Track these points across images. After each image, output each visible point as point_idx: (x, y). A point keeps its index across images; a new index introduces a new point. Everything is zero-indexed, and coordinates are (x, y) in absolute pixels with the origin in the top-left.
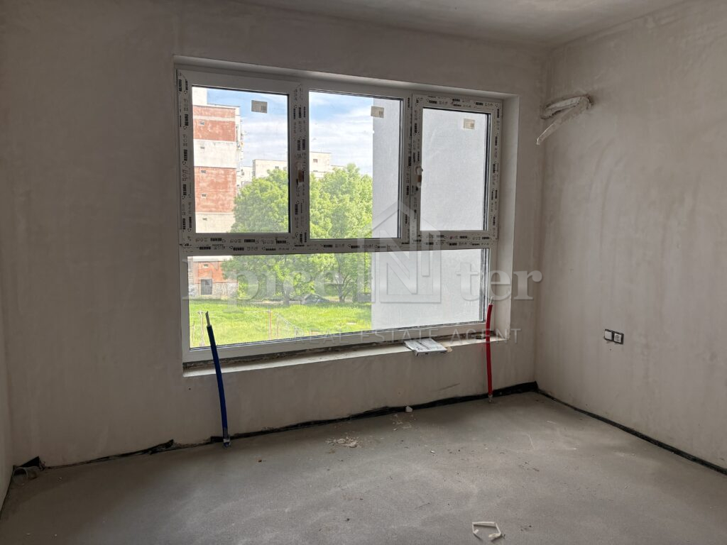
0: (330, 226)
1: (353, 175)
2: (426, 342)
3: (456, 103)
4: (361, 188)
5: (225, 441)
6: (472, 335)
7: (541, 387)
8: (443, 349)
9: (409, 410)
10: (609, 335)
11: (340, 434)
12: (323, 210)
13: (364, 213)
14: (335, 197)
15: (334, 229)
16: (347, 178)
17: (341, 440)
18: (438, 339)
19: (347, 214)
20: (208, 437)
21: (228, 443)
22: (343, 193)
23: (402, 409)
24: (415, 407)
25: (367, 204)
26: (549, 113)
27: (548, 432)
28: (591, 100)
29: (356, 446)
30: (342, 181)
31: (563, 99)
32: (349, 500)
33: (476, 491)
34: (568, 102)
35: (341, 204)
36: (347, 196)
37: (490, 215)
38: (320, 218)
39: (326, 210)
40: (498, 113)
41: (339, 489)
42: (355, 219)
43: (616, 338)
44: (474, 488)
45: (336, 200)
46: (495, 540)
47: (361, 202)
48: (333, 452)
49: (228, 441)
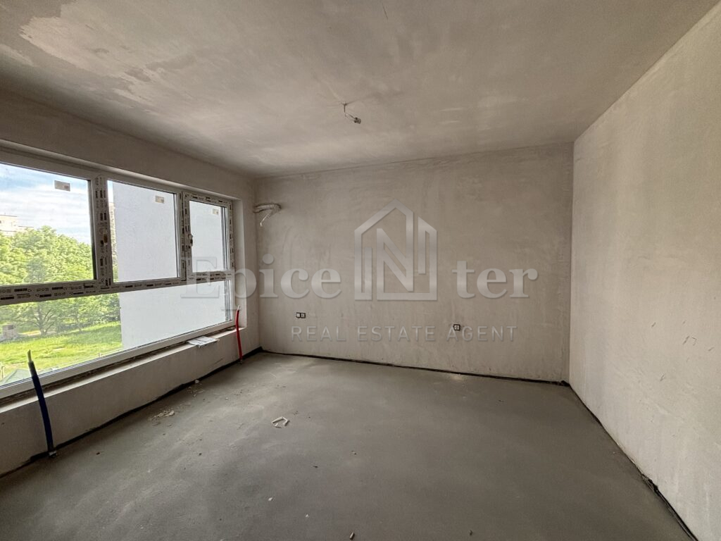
0: (26, 275)
1: (49, 235)
2: (201, 339)
3: (208, 199)
4: (59, 244)
5: (51, 454)
6: (227, 329)
7: (264, 349)
8: (215, 340)
9: (197, 382)
10: (298, 315)
11: (157, 411)
12: (16, 262)
13: (64, 263)
14: (30, 251)
15: (30, 277)
16: (43, 237)
17: (161, 415)
18: (208, 335)
19: (45, 265)
20: (28, 458)
21: (54, 454)
22: (39, 248)
23: (192, 383)
24: (200, 379)
25: (66, 256)
26: (258, 210)
27: (279, 368)
28: (280, 207)
29: (174, 414)
30: (38, 239)
31: (265, 204)
32: (193, 443)
33: (263, 408)
34: (268, 206)
35: (38, 257)
36: (44, 251)
37: (231, 262)
38: (14, 269)
39: (20, 262)
40: (231, 206)
41: (180, 442)
42: (54, 268)
43: (302, 316)
44: (261, 407)
45: (31, 254)
46: (287, 424)
47: (60, 255)
48: (160, 423)
49: (55, 452)
